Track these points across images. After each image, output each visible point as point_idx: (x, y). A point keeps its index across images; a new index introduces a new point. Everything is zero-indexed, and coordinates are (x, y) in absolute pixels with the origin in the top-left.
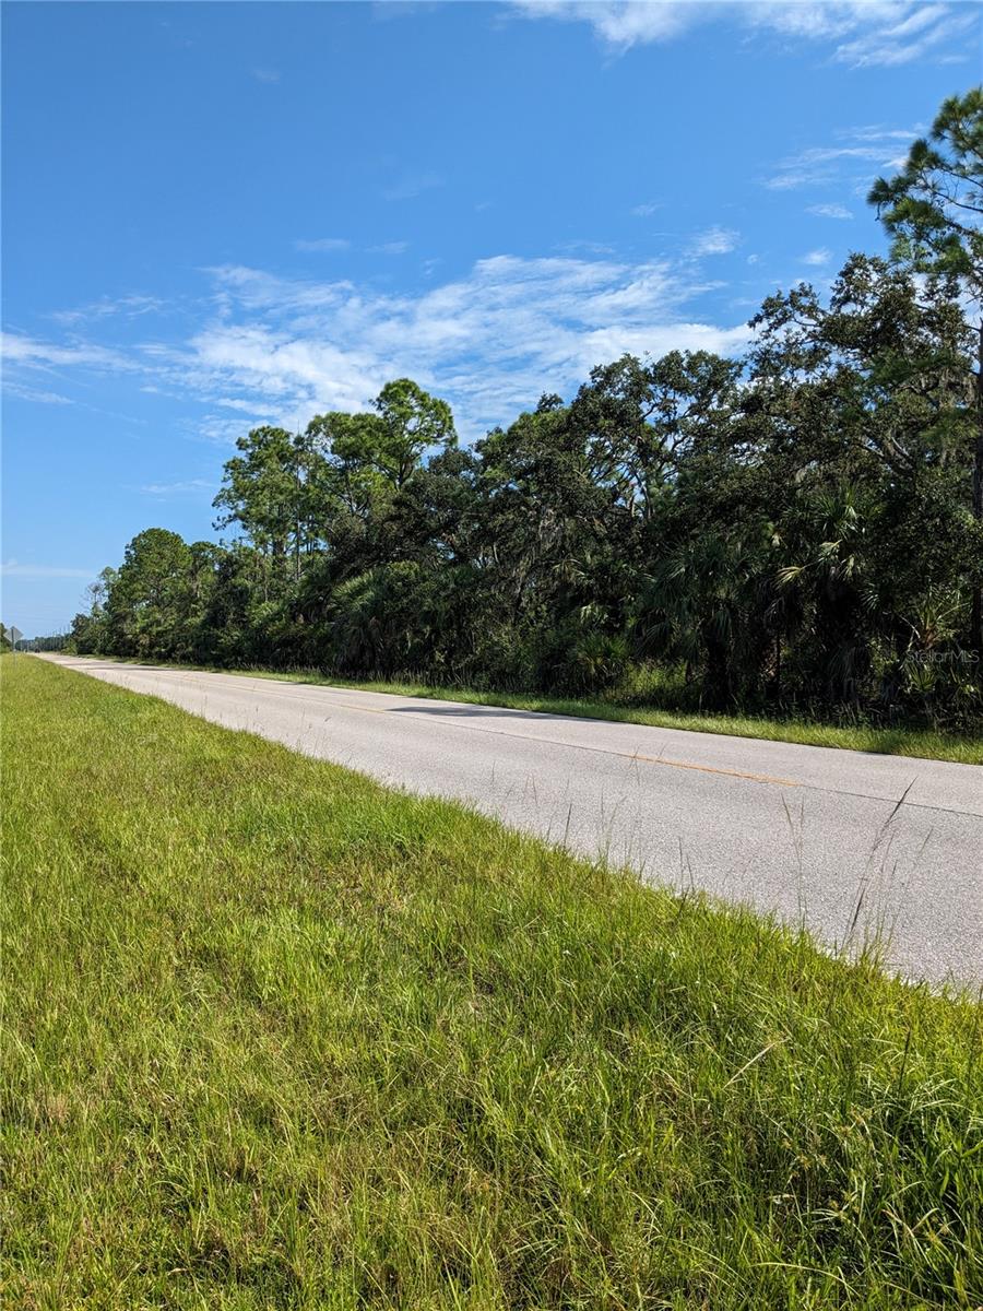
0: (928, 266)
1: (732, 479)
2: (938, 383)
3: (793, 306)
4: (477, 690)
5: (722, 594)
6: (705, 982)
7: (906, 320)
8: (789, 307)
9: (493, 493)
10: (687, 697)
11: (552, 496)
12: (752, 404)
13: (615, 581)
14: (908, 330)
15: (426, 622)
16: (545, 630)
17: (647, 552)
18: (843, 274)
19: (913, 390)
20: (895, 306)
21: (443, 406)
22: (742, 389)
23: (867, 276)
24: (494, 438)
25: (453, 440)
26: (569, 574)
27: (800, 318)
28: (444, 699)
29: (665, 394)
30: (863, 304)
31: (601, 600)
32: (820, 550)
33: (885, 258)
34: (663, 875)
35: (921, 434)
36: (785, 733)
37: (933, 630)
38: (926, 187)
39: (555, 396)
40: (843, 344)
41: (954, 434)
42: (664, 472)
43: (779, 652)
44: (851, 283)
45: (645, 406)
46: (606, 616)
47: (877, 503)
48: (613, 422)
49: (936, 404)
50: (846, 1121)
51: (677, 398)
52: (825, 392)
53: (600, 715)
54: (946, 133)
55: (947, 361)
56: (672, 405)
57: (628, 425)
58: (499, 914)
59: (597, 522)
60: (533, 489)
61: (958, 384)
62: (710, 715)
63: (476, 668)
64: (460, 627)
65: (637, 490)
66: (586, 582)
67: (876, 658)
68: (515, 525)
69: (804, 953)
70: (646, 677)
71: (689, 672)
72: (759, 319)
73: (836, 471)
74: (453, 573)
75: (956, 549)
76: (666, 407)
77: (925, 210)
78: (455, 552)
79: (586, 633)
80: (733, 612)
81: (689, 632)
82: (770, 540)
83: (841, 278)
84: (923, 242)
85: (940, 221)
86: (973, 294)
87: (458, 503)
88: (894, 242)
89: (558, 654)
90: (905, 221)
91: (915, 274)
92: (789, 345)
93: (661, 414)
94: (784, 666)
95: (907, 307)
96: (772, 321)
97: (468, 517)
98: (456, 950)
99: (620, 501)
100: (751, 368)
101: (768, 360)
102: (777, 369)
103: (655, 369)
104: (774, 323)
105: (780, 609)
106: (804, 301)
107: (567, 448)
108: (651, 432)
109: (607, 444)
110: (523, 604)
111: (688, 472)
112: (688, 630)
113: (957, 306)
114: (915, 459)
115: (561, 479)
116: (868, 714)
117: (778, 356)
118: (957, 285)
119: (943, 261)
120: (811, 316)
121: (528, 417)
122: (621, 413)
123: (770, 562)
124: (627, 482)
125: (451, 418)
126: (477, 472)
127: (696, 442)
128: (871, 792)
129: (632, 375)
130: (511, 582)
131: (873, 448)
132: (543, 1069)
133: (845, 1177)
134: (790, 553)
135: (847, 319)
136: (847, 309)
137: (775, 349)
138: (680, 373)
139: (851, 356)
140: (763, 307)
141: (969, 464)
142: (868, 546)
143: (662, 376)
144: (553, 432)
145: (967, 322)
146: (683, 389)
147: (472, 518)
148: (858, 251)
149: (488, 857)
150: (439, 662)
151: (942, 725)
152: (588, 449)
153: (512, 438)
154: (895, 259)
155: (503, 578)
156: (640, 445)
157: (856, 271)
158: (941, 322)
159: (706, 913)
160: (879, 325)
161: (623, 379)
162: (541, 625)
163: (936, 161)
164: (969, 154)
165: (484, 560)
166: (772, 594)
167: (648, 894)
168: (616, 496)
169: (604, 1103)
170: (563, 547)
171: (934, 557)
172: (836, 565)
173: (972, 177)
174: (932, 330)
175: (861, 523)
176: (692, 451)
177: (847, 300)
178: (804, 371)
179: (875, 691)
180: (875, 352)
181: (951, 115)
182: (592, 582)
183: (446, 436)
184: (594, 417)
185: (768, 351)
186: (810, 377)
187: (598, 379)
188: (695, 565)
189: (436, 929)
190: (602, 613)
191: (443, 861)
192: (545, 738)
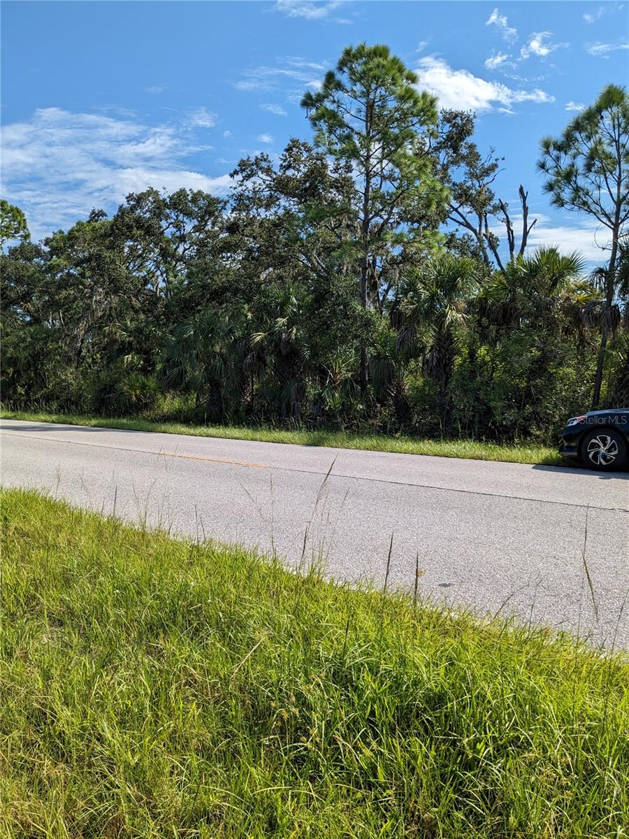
0: (335, 151)
1: (222, 275)
2: (341, 224)
3: (257, 167)
4: (50, 413)
5: (217, 349)
6: (214, 599)
7: (323, 183)
8: (254, 167)
9: (59, 275)
10: (197, 415)
11: (101, 280)
12: (232, 228)
13: (147, 338)
14: (324, 190)
15: (10, 366)
16: (100, 371)
17: (168, 320)
18: (287, 150)
19: (327, 227)
20: (316, 174)
21: (18, 211)
22: (226, 218)
23: (301, 153)
24: (58, 237)
25: (27, 236)
26: (116, 333)
27: (261, 175)
28: (24, 419)
29: (177, 216)
30: (299, 171)
31: (138, 352)
32: (276, 323)
33: (311, 144)
34: (184, 530)
35: (332, 254)
36: (258, 435)
37: (340, 372)
38: (334, 102)
39: (102, 211)
40: (288, 194)
41: (350, 256)
42: (178, 269)
43: (253, 386)
44: (292, 157)
45: (164, 224)
46: (142, 362)
47: (308, 295)
48: (143, 233)
49: (340, 238)
50: (308, 682)
51: (185, 220)
52: (277, 225)
53: (139, 428)
54: (345, 69)
55: (345, 210)
56: (182, 224)
57: (153, 235)
58: (66, 569)
59: (134, 299)
60: (88, 274)
61: (352, 226)
62: (212, 426)
63: (48, 398)
64: (36, 369)
65: (160, 279)
66: (128, 339)
67: (308, 390)
68: (76, 298)
69: (276, 573)
70: (170, 403)
71: (198, 399)
72: (236, 172)
73: (284, 274)
74: (30, 331)
75: (352, 324)
76: (178, 226)
77: (333, 115)
78: (31, 316)
79: (128, 373)
80: (225, 362)
81: (197, 373)
82: (246, 316)
83: (285, 153)
84: (332, 135)
85: (342, 125)
86: (360, 172)
87: (32, 282)
88: (316, 133)
89: (109, 388)
90: (322, 121)
91: (328, 155)
92: (255, 192)
93: (175, 230)
94: (256, 395)
95: (323, 175)
96: (244, 175)
97: (40, 291)
98: (34, 597)
99: (149, 286)
100: (232, 205)
101: (242, 200)
102: (248, 206)
103: (171, 200)
104: (246, 176)
105: (253, 358)
106: (264, 164)
107: (111, 247)
108: (168, 241)
109: (139, 247)
110: (83, 354)
111: (194, 269)
112: (196, 373)
113: (351, 178)
114: (328, 270)
115: (108, 269)
116: (305, 423)
117: (248, 198)
118: (351, 166)
119: (343, 148)
120: (268, 175)
121: (83, 224)
122: (148, 226)
123: (246, 329)
124: (154, 274)
125: (24, 220)
126: (46, 260)
127: (198, 250)
128: (310, 469)
129: (154, 202)
130: (74, 338)
131: (305, 262)
132: (101, 676)
133: (308, 717)
134: (259, 323)
135: (289, 179)
136: (290, 173)
137: (247, 193)
138: (186, 203)
139: (292, 203)
140: (239, 165)
141: (359, 274)
142: (303, 321)
143: (175, 204)
144: (101, 236)
145: (356, 189)
146: (189, 214)
147: (43, 293)
148: (296, 137)
149: (59, 528)
150: (20, 394)
151: (346, 428)
152: (126, 250)
153: (71, 238)
154: (317, 144)
155: (68, 335)
156: (162, 249)
157: (294, 149)
158: (342, 187)
159: (213, 553)
160: (308, 184)
161: (149, 204)
162: (96, 368)
163: (339, 86)
164: (358, 84)
165: (53, 322)
166: (249, 350)
167: (174, 544)
168: (146, 282)
169: (146, 694)
170: (110, 315)
171: (340, 329)
172: (286, 333)
173: (359, 99)
174: (338, 191)
175: (299, 307)
176: (195, 256)
177: (289, 167)
178: (264, 210)
179: (309, 409)
180: (306, 201)
181: (348, 58)
182: (131, 339)
183: (22, 233)
184: (130, 227)
185: (242, 194)
186: (268, 214)
187: (132, 203)
188: (199, 330)
189: (18, 583)
190: (139, 359)
191: (24, 534)
192: (101, 445)
